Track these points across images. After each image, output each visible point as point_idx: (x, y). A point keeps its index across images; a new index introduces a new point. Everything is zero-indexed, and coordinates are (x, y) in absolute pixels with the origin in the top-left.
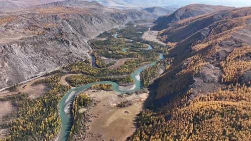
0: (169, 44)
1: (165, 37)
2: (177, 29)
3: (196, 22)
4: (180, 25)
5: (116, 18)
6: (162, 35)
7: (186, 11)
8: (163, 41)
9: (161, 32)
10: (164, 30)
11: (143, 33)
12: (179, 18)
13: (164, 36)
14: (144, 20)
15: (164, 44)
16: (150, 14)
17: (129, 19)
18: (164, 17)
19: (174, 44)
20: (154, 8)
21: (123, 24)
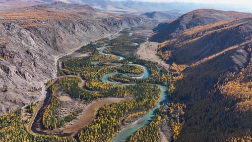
0: (175, 66)
1: (168, 54)
2: (185, 43)
3: (212, 34)
4: (188, 38)
5: (109, 24)
6: (163, 50)
8: (165, 60)
9: (163, 45)
10: (166, 42)
11: (138, 46)
12: (185, 26)
13: (167, 52)
14: (142, 27)
15: (167, 66)
17: (125, 25)
18: (165, 23)
20: (155, 12)
21: (116, 32)
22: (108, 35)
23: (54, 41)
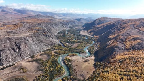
0: (95, 36)
1: (92, 33)
3: (107, 26)
4: (98, 28)
6: (90, 32)
7: (100, 21)
8: (92, 35)
10: (90, 30)
11: (80, 32)
12: (97, 24)
14: (77, 25)
15: (93, 37)
16: (79, 22)
18: (88, 23)
19: (98, 36)
20: (81, 19)
21: (67, 27)
22: (65, 29)
23: (50, 30)
